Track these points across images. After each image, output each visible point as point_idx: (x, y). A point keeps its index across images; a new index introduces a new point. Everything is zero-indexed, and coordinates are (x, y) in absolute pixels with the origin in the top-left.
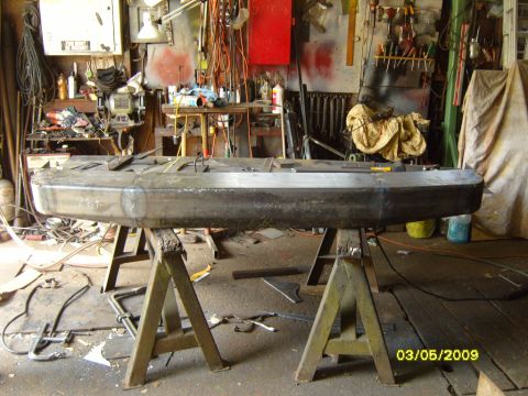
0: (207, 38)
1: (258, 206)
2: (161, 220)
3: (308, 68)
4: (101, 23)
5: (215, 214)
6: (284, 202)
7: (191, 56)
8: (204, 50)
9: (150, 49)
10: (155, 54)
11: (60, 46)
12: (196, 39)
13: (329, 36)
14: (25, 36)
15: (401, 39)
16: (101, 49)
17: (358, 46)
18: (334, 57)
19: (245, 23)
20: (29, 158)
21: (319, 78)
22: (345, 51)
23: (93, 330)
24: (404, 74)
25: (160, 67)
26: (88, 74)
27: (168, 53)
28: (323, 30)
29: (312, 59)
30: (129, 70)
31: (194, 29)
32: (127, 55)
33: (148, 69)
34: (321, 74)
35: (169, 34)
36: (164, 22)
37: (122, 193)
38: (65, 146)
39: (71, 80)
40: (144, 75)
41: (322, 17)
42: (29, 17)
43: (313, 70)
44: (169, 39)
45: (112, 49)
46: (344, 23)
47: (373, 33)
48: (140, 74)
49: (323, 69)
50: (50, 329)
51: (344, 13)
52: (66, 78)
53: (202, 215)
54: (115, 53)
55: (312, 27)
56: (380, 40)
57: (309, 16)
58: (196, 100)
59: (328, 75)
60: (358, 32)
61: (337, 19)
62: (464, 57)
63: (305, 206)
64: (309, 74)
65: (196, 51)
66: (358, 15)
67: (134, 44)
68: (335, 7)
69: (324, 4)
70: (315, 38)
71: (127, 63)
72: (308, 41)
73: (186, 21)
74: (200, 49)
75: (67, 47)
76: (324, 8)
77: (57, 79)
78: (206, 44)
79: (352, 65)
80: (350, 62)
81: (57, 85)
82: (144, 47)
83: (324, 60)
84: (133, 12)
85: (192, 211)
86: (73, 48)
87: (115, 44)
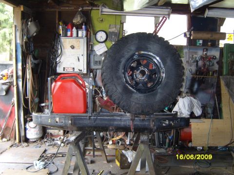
4: (79, 61)
9: (98, 71)
10: (100, 73)
11: (62, 69)
15: (202, 68)
16: (78, 71)
24: (204, 83)
33: (97, 79)
47: (191, 66)
54: (84, 73)
66: (184, 59)
67: (92, 69)
75: (65, 70)
82: (95, 71)
84: (92, 57)
86: (68, 70)
87: (84, 69)
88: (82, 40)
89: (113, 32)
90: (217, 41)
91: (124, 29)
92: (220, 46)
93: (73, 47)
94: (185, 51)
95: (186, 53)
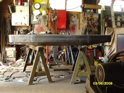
0: (48, 23)
1: (61, 39)
2: (38, 43)
3: (70, 30)
4: (25, 19)
5: (51, 41)
6: (67, 38)
7: (44, 27)
8: (47, 25)
9: (35, 25)
10: (36, 26)
11: (15, 23)
12: (45, 23)
13: (74, 23)
14: (8, 21)
15: (90, 24)
16: (24, 25)
17: (81, 26)
18: (76, 28)
19: (56, 19)
20: (6, 48)
21: (72, 32)
22: (78, 26)
23: (20, 77)
24: (91, 32)
25: (37, 29)
26: (21, 31)
27: (39, 26)
28: (73, 22)
29: (71, 28)
30: (30, 30)
31: (45, 21)
32: (30, 26)
33: (34, 30)
34: (73, 31)
35: (39, 22)
36: (38, 18)
37: (30, 36)
38: (15, 46)
39: (17, 32)
40: (33, 31)
41: (73, 19)
42: (9, 17)
43: (71, 31)
44: (40, 23)
45: (27, 25)
46: (78, 20)
47: (84, 23)
48: (32, 31)
49: (73, 30)
50: (9, 77)
51: (78, 18)
52: (16, 31)
53: (48, 41)
55: (71, 21)
56: (86, 24)
57: (70, 19)
58: (45, 32)
59: (74, 32)
60: (81, 22)
61: (76, 20)
62: (104, 26)
63: (71, 39)
64: (70, 31)
65: (45, 26)
66: (81, 19)
67: (32, 24)
68: (76, 17)
69: (73, 16)
70: (71, 24)
71: (30, 28)
72: (70, 24)
73: (43, 19)
74: (46, 25)
75: (17, 24)
76: (73, 17)
77: (14, 31)
78: (48, 24)
79: (80, 30)
80: (79, 29)
81: (14, 32)
82: (34, 25)
83: (73, 28)
84: (32, 17)
85: (46, 40)
87: (28, 23)
88: (26, 7)
89: (44, 4)
90: (97, 10)
91: (49, 3)
92: (99, 13)
93: (21, 11)
94: (81, 15)
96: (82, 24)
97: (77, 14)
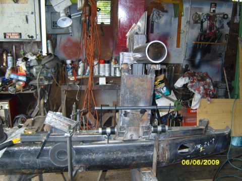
4: (27, 23)
9: (59, 38)
11: (3, 36)
15: (208, 32)
16: (28, 38)
17: (182, 36)
24: (209, 52)
27: (69, 40)
33: (57, 50)
35: (70, 29)
45: (35, 38)
47: (192, 28)
51: (175, 17)
54: (37, 40)
56: (195, 32)
60: (182, 28)
61: (171, 19)
66: (183, 18)
67: (49, 34)
68: (169, 13)
75: (7, 37)
79: (179, 47)
82: (55, 36)
84: (48, 16)
86: (11, 37)
87: (36, 35)
95: (187, 9)
96: (187, 32)
97: (174, 4)
